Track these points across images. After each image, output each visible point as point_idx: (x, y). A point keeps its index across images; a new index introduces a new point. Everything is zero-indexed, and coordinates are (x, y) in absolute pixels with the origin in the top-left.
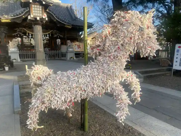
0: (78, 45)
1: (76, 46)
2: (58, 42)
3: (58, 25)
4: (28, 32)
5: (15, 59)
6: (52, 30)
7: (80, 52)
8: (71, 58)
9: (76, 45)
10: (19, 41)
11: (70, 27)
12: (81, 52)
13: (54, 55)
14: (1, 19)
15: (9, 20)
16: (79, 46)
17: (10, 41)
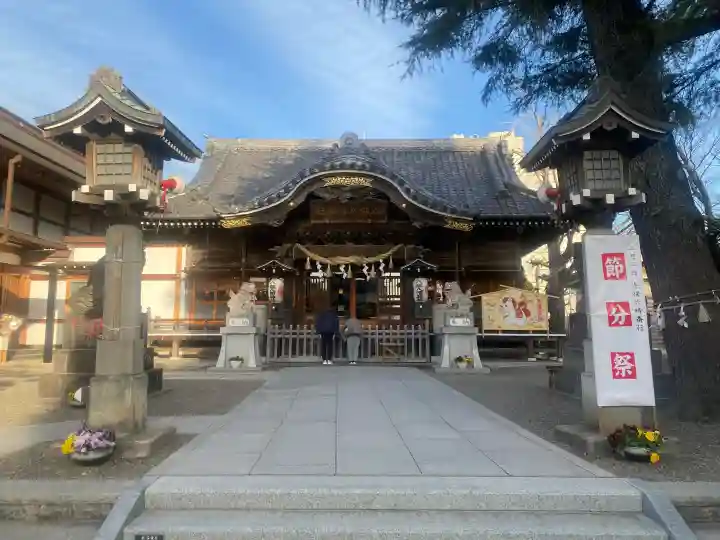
0: (518, 300)
1: (509, 304)
2: (416, 289)
3: (417, 224)
4: (310, 255)
5: (237, 359)
6: (399, 246)
7: (527, 332)
8: (459, 359)
9: (505, 300)
10: (277, 289)
11: (466, 227)
12: (534, 332)
13: (399, 344)
14: (223, 218)
15: (244, 220)
16: (522, 304)
17: (232, 293)
